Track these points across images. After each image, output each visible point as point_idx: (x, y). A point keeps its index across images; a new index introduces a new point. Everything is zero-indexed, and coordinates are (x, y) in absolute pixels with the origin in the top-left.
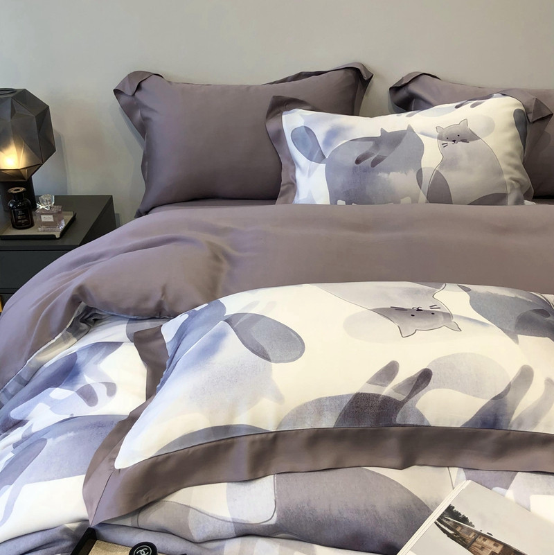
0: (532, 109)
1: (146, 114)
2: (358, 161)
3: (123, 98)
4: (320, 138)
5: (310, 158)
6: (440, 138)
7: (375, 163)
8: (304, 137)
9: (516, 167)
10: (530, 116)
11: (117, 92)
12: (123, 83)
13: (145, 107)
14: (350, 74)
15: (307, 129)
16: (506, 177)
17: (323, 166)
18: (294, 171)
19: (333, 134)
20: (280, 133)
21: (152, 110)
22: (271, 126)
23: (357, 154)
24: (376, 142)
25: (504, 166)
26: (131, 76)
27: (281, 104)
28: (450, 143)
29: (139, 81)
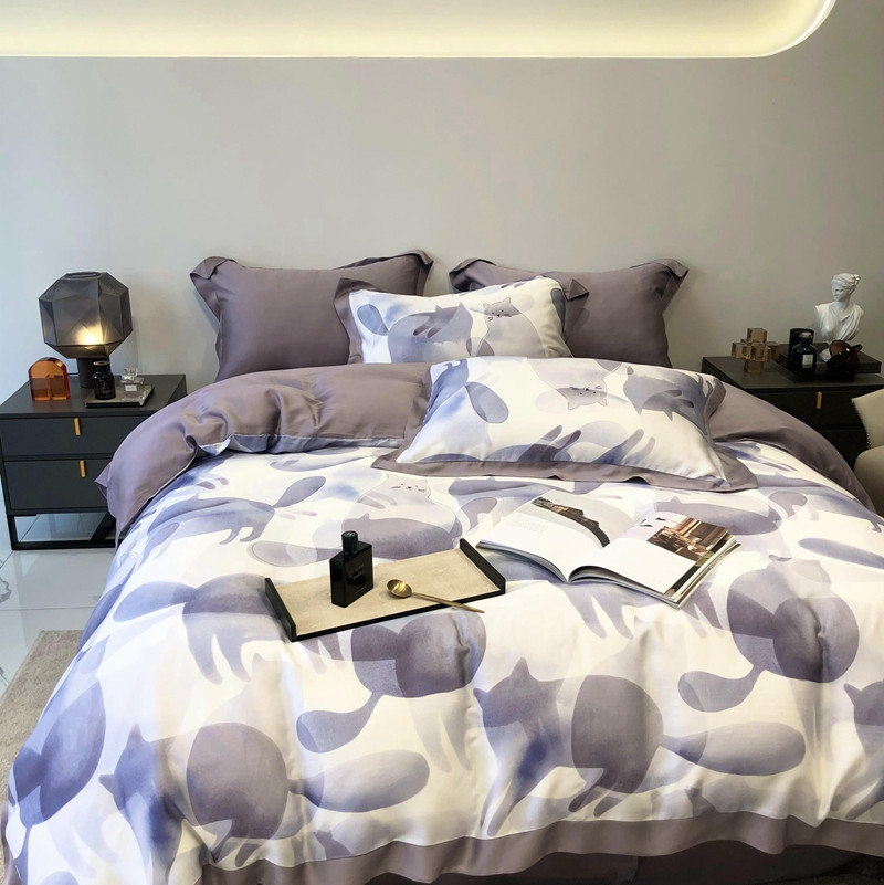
0: (569, 289)
1: (222, 295)
2: (416, 333)
3: (199, 281)
4: (383, 314)
5: (374, 332)
6: (486, 313)
7: (430, 334)
8: (370, 313)
9: (554, 338)
10: (568, 295)
11: (193, 275)
12: (199, 267)
13: (221, 289)
14: (411, 259)
15: (372, 307)
16: (545, 346)
17: (385, 338)
18: (361, 344)
19: (394, 310)
20: (347, 311)
21: (228, 291)
22: (339, 305)
23: (415, 327)
24: (432, 316)
25: (541, 337)
26: (208, 261)
27: (348, 286)
28: (495, 317)
29: (215, 266)
